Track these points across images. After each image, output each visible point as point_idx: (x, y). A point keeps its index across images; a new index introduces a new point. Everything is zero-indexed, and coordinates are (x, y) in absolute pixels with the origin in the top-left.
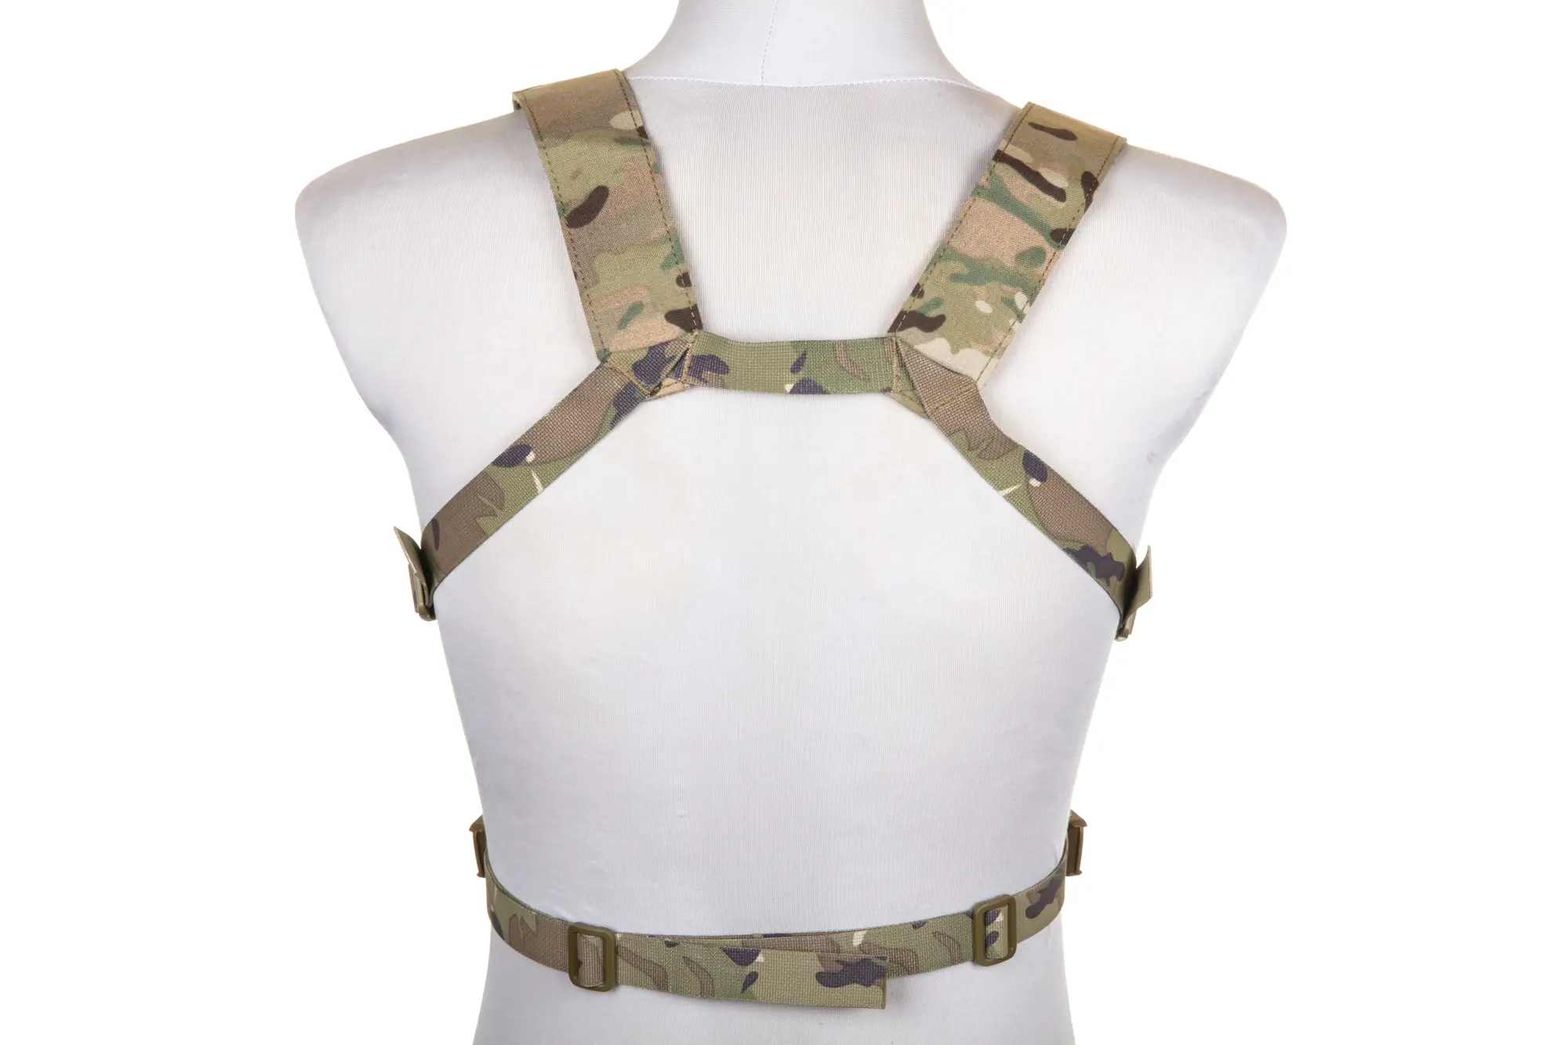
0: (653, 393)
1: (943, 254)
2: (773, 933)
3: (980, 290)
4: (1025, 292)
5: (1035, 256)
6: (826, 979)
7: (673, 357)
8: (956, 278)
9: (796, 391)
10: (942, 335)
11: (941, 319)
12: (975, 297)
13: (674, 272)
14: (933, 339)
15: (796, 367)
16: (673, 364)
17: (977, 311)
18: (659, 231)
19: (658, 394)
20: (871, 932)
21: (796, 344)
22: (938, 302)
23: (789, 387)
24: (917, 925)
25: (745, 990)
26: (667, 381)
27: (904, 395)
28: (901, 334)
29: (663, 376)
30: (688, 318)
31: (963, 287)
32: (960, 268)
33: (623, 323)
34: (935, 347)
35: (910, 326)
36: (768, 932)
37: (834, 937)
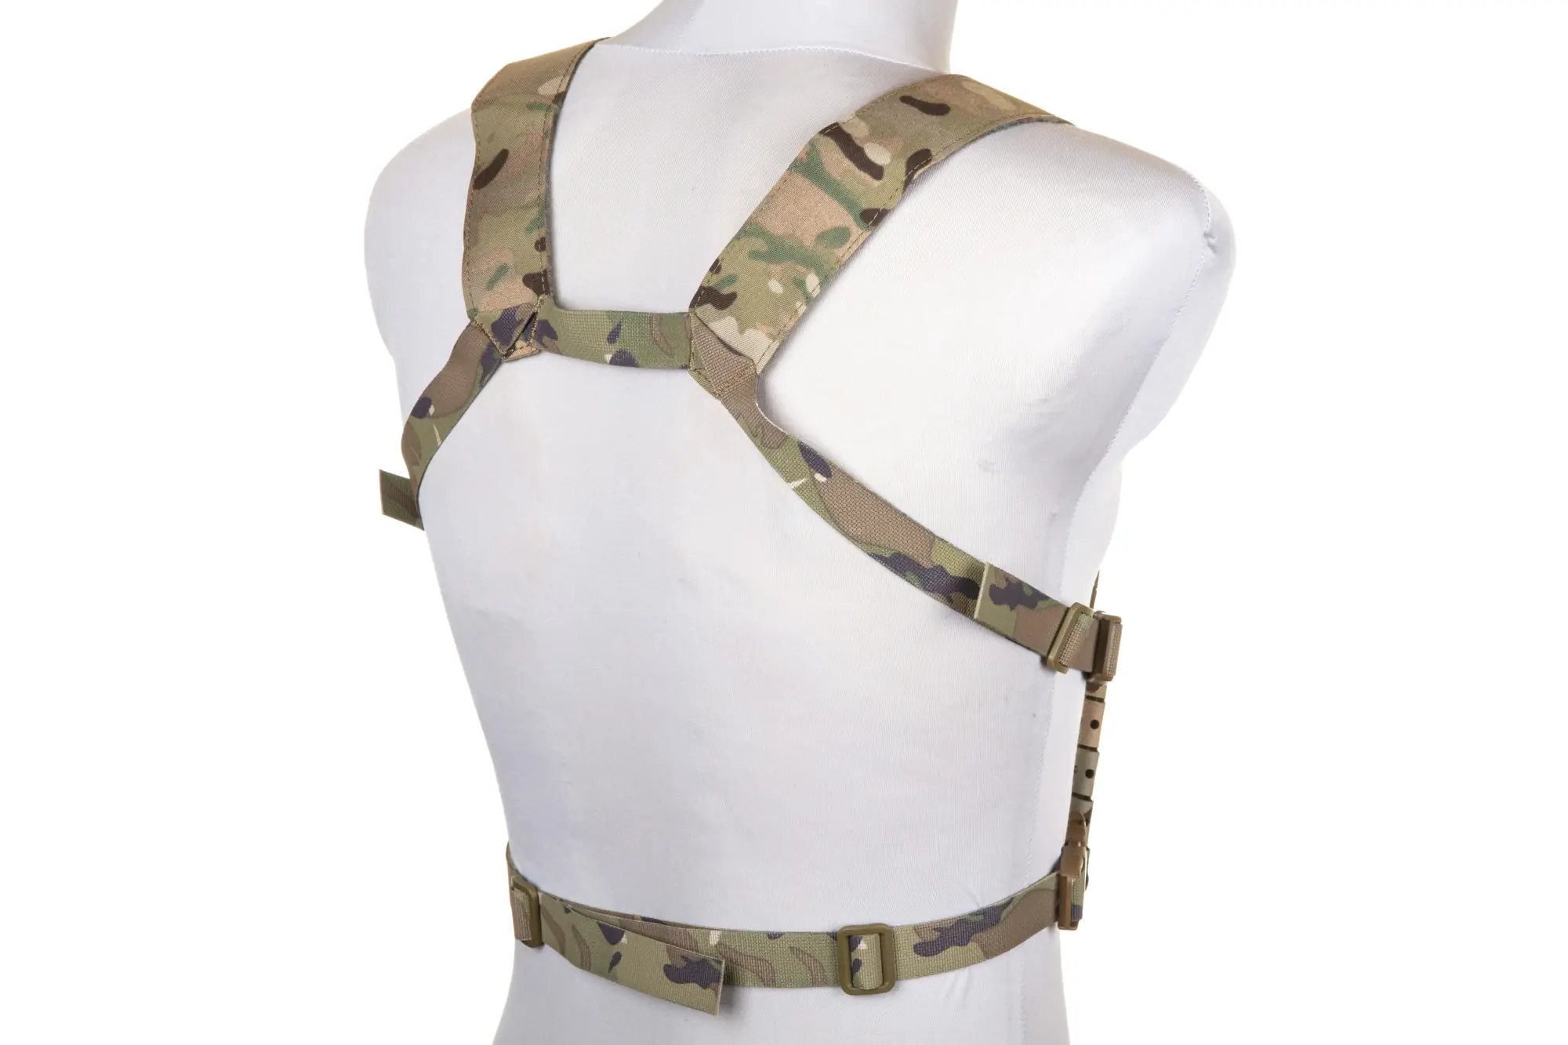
0: (507, 355)
1: (750, 230)
2: (651, 917)
3: (775, 269)
4: (817, 274)
5: (840, 236)
6: (673, 973)
7: (522, 320)
8: (755, 255)
9: (613, 362)
10: (731, 314)
11: (732, 297)
12: (769, 276)
13: (535, 236)
14: (724, 317)
15: (613, 337)
16: (522, 326)
17: (768, 292)
18: (532, 195)
19: (512, 356)
20: (727, 934)
21: (611, 314)
22: (732, 279)
23: (608, 357)
24: (773, 936)
25: (610, 969)
26: (519, 344)
27: (700, 374)
28: (699, 310)
29: (514, 339)
30: (542, 282)
31: (760, 265)
32: (760, 245)
33: (491, 284)
34: (725, 325)
35: (706, 302)
36: (647, 915)
37: (691, 931)
